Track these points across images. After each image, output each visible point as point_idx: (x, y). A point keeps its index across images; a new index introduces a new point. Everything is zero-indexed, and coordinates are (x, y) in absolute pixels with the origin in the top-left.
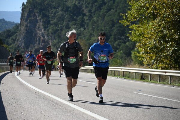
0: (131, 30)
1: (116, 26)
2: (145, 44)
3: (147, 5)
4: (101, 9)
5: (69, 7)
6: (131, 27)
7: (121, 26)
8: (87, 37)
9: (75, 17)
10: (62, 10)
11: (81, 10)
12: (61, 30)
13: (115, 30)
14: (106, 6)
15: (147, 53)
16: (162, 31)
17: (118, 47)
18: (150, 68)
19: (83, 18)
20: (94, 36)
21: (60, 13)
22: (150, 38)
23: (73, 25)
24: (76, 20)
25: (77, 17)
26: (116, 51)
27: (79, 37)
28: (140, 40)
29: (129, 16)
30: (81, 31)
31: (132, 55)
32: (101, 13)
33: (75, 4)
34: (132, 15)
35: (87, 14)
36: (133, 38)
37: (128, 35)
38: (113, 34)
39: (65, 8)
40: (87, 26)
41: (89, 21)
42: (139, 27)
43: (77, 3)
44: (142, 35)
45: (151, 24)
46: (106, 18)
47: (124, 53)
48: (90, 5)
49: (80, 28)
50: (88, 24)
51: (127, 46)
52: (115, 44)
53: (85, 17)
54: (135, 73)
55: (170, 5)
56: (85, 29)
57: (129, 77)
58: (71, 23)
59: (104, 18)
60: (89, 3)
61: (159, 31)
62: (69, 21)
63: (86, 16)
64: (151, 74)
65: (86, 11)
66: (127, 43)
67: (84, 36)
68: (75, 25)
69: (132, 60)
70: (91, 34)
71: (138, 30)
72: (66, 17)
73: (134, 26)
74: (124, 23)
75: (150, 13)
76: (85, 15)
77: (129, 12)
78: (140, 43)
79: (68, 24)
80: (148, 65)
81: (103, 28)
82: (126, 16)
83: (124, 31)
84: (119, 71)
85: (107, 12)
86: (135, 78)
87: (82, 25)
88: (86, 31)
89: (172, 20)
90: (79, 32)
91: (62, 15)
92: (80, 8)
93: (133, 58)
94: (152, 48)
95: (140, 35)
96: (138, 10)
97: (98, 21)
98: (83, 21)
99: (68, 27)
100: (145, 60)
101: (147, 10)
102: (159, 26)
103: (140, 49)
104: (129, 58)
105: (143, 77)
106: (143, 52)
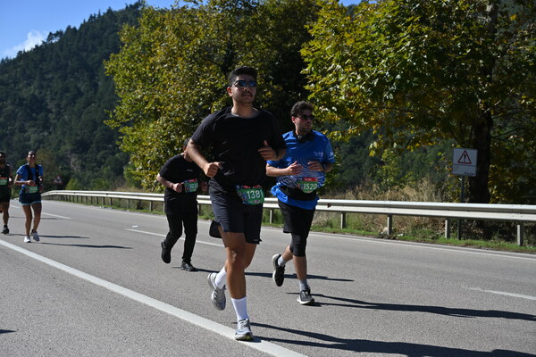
0: (123, 135)
1: (99, 129)
2: (144, 156)
3: (145, 98)
4: (75, 103)
5: (24, 99)
6: (121, 130)
7: (107, 129)
8: (54, 146)
9: (34, 115)
10: (13, 103)
11: (44, 104)
12: (12, 135)
13: (98, 134)
14: (84, 98)
15: (147, 168)
16: (168, 137)
17: (103, 160)
18: (152, 192)
19: (47, 116)
20: (65, 144)
21: (10, 107)
22: (150, 147)
23: (31, 126)
24: (36, 120)
25: (37, 114)
26: (99, 167)
27: (42, 145)
28: (136, 150)
29: (118, 113)
30: (43, 136)
31: (125, 173)
32: (75, 109)
33: (33, 94)
34: (123, 113)
35: (54, 110)
36: (125, 147)
37: (117, 143)
38: (94, 141)
39: (18, 100)
40: (54, 129)
41: (56, 121)
42: (134, 130)
43: (36, 93)
44: (138, 142)
45: (151, 126)
46: (83, 117)
48: (58, 96)
49: (43, 131)
50: (55, 125)
51: (117, 160)
52: (98, 157)
53: (50, 115)
54: (129, 199)
55: (180, 99)
56: (50, 133)
57: (119, 207)
58: (27, 124)
59: (80, 117)
60: (56, 94)
61: (164, 137)
62: (24, 121)
63: (52, 113)
64: (152, 201)
65: (51, 106)
66: (117, 155)
67: (50, 145)
68: (34, 126)
69: (125, 179)
70: (60, 141)
71: (132, 136)
72: (19, 114)
73: (126, 129)
74: (112, 124)
75: (150, 109)
76: (50, 111)
77: (118, 107)
78: (136, 154)
79: (23, 125)
80: (148, 187)
81: (79, 132)
82: (114, 114)
83: (112, 137)
84: (104, 198)
85: (85, 108)
86: (129, 207)
87: (46, 127)
88: (53, 136)
89: (184, 121)
90: (41, 138)
91: (13, 111)
92: (43, 101)
93: (125, 177)
94: (155, 161)
95: (135, 143)
96: (132, 105)
97: (70, 121)
98: (47, 120)
99: (22, 130)
100: (144, 181)
101: (145, 106)
102: (165, 129)
103: (136, 163)
104: (120, 177)
105: (140, 206)
106: (141, 167)
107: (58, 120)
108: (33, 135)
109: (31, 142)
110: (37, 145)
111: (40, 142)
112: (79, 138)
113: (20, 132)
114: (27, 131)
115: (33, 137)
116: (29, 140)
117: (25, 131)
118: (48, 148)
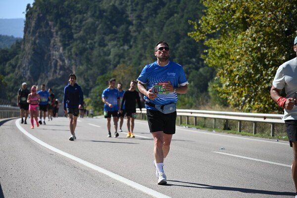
0: (207, 48)
1: (182, 41)
2: (232, 71)
3: (233, 6)
4: (156, 14)
5: (104, 11)
6: (206, 43)
7: (192, 42)
8: (134, 61)
9: (114, 27)
10: (93, 16)
11: (124, 16)
12: (92, 49)
13: (181, 48)
14: (166, 9)
15: (234, 84)
19: (127, 28)
21: (90, 20)
22: (238, 61)
23: (111, 40)
24: (115, 32)
25: (117, 26)
27: (122, 60)
28: (222, 65)
29: (203, 24)
30: (124, 50)
31: (210, 89)
32: (157, 20)
33: (113, 6)
34: (208, 23)
35: (134, 22)
36: (210, 61)
37: (202, 56)
38: (177, 55)
39: (98, 12)
40: (134, 42)
41: (137, 33)
42: (220, 43)
43: (117, 4)
44: (225, 55)
45: (240, 37)
46: (165, 29)
47: (195, 85)
48: (139, 7)
49: (123, 45)
50: (136, 39)
51: (201, 75)
53: (131, 27)
54: (215, 119)
55: (272, 6)
56: (131, 47)
57: (204, 127)
58: (107, 38)
59: (162, 29)
60: (137, 4)
61: (253, 49)
62: (105, 34)
63: (132, 25)
64: (240, 121)
65: (132, 17)
66: (201, 70)
67: (130, 59)
68: (114, 40)
69: (209, 97)
70: (141, 55)
71: (219, 49)
72: (100, 26)
73: (212, 41)
74: (196, 36)
75: (238, 19)
76: (130, 23)
77: (203, 18)
78: (223, 69)
79: (103, 38)
80: (236, 105)
82: (199, 25)
83: (196, 50)
84: (188, 117)
85: (167, 18)
86: (215, 128)
87: (126, 41)
88: (133, 50)
89: (275, 31)
90: (122, 51)
91: (93, 24)
92: (123, 12)
93: (210, 94)
95: (222, 56)
96: (218, 15)
97: (152, 33)
98: (127, 33)
99: (102, 44)
100: (231, 98)
101: (233, 15)
102: (254, 40)
103: (222, 79)
104: (204, 94)
105: (227, 126)
106: (228, 83)
107: (139, 33)
108: (113, 49)
109: (111, 57)
110: (117, 59)
111: (120, 56)
113: (100, 46)
114: (107, 45)
115: (114, 51)
116: (109, 55)
117: (105, 45)
118: (128, 63)
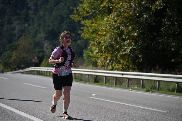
0: (83, 26)
1: (65, 22)
2: (100, 43)
4: (48, 2)
6: (82, 22)
8: (32, 34)
9: (18, 11)
10: (3, 3)
11: (25, 3)
12: (2, 26)
13: (64, 26)
15: (102, 52)
16: (118, 28)
19: (27, 12)
20: (40, 33)
22: (105, 35)
23: (16, 20)
24: (19, 15)
25: (20, 11)
27: (23, 34)
28: (94, 38)
29: (81, 9)
30: (25, 27)
31: (84, 55)
32: (48, 7)
34: (84, 9)
35: (32, 8)
36: (85, 35)
37: (80, 32)
40: (32, 21)
41: (34, 16)
42: (92, 23)
44: (95, 31)
45: (105, 19)
49: (24, 23)
50: (33, 19)
51: (78, 45)
53: (30, 11)
54: (88, 75)
56: (30, 25)
57: (81, 80)
58: (13, 18)
59: (51, 13)
61: (115, 28)
62: (11, 15)
64: (106, 77)
65: (31, 4)
66: (78, 42)
67: (29, 33)
68: (18, 20)
69: (84, 60)
70: (37, 31)
71: (91, 27)
72: (8, 10)
73: (87, 21)
75: (104, 7)
76: (29, 8)
77: (80, 5)
78: (94, 41)
79: (10, 19)
80: (103, 66)
81: (50, 24)
82: (77, 10)
85: (55, 6)
86: (88, 81)
87: (26, 20)
88: (31, 27)
89: (130, 16)
90: (23, 28)
91: (3, 9)
92: (25, 1)
93: (85, 58)
94: (108, 46)
95: (93, 32)
96: (91, 4)
97: (44, 16)
98: (27, 15)
99: (10, 22)
100: (99, 61)
101: (101, 4)
102: (115, 22)
103: (93, 48)
104: (81, 58)
105: (97, 80)
106: (97, 51)
107: (36, 15)
108: (17, 26)
109: (16, 31)
110: (20, 33)
111: (23, 31)
112: (50, 29)
113: (8, 24)
115: (18, 28)
116: (14, 30)
117: (12, 23)
118: (28, 36)
